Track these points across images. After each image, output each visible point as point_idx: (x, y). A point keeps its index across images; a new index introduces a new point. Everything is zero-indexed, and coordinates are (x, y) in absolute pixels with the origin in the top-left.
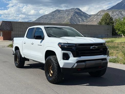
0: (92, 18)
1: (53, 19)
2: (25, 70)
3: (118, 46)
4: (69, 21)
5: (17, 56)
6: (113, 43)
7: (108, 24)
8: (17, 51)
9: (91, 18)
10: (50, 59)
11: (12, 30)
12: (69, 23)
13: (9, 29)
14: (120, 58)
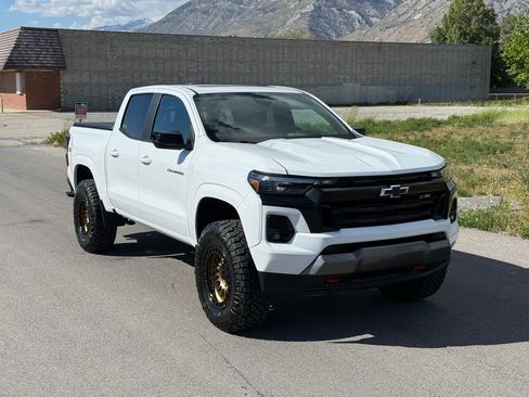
0: (404, 10)
1: (239, 13)
2: (118, 263)
3: (512, 144)
4: (304, 25)
5: (83, 203)
6: (491, 129)
7: (475, 39)
8: (85, 183)
9: (401, 9)
10: (218, 235)
11: (61, 65)
12: (307, 35)
13: (49, 61)
14: (515, 204)
